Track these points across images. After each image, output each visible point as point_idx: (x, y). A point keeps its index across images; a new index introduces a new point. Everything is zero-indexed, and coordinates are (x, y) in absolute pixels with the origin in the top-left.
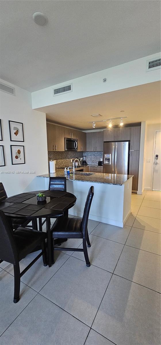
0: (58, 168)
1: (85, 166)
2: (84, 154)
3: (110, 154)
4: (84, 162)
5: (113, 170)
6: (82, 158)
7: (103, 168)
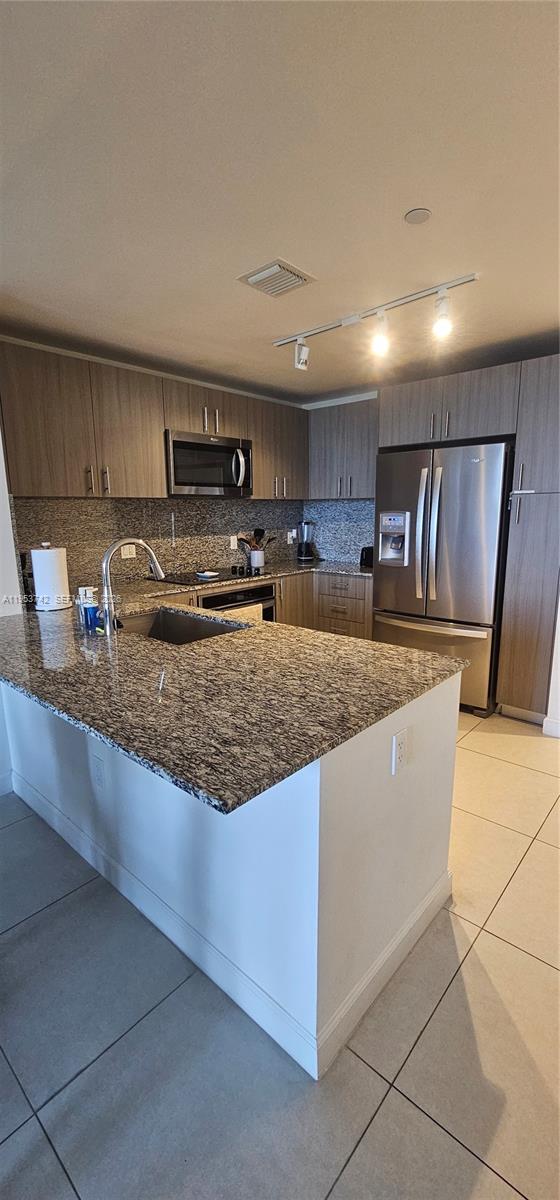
0: (149, 579)
1: (307, 568)
2: (310, 513)
3: (408, 514)
4: (303, 550)
5: (419, 595)
6: (294, 531)
7: (372, 581)
